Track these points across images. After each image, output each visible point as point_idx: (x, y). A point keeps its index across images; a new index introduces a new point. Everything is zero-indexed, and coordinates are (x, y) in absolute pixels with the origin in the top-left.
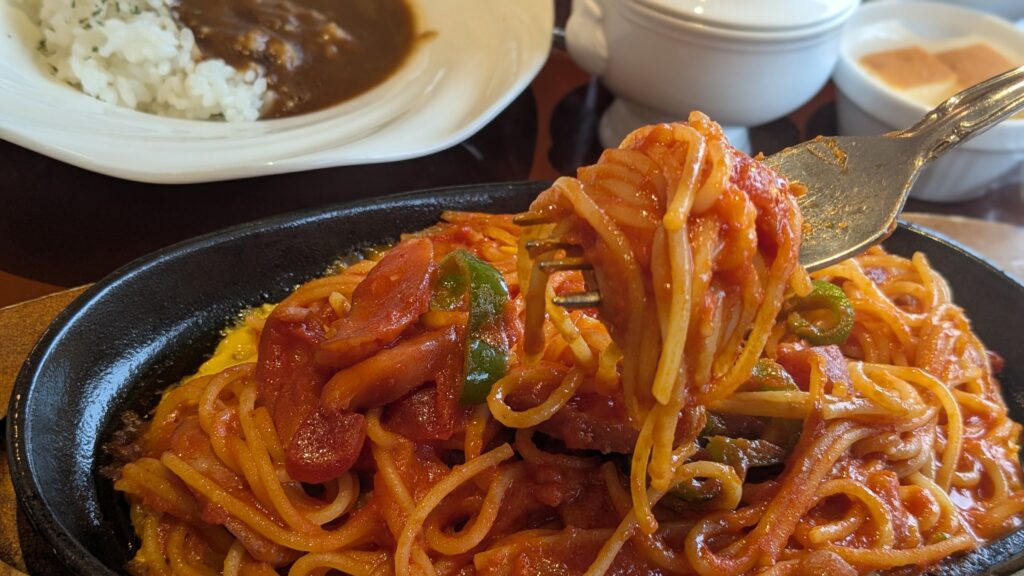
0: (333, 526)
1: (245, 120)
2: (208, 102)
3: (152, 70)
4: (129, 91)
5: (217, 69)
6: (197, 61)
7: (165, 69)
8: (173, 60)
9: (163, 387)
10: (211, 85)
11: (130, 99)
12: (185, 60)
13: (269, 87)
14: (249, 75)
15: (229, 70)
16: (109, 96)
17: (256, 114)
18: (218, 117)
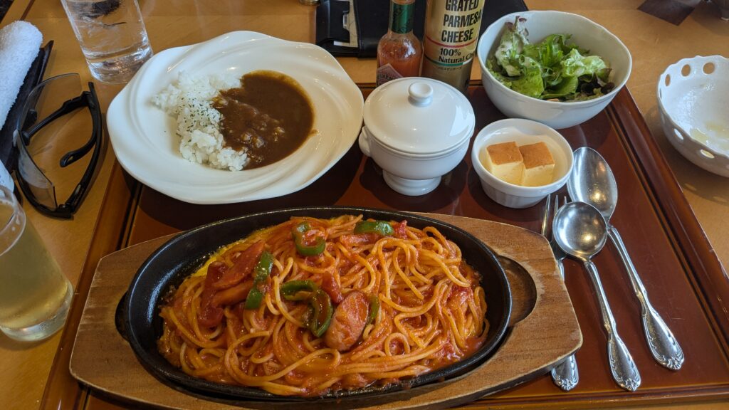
0: (215, 339)
1: (237, 170)
2: (224, 163)
3: (207, 150)
4: (200, 158)
5: (229, 151)
6: (224, 147)
7: (211, 150)
8: (215, 146)
9: (185, 277)
10: (225, 157)
11: (200, 160)
12: (219, 146)
13: (248, 156)
14: (241, 152)
15: (233, 152)
16: (193, 159)
17: (241, 168)
18: (227, 169)
